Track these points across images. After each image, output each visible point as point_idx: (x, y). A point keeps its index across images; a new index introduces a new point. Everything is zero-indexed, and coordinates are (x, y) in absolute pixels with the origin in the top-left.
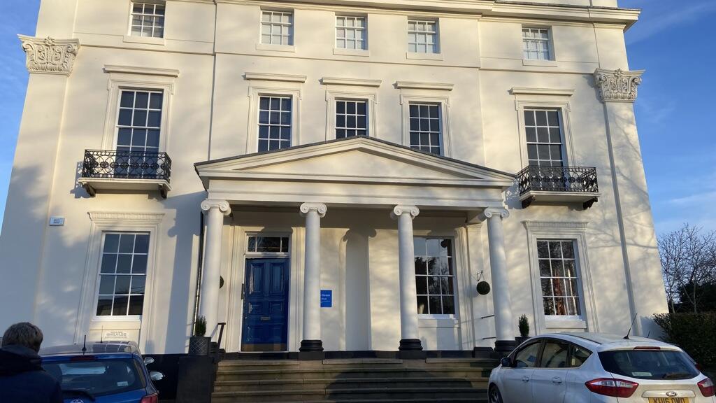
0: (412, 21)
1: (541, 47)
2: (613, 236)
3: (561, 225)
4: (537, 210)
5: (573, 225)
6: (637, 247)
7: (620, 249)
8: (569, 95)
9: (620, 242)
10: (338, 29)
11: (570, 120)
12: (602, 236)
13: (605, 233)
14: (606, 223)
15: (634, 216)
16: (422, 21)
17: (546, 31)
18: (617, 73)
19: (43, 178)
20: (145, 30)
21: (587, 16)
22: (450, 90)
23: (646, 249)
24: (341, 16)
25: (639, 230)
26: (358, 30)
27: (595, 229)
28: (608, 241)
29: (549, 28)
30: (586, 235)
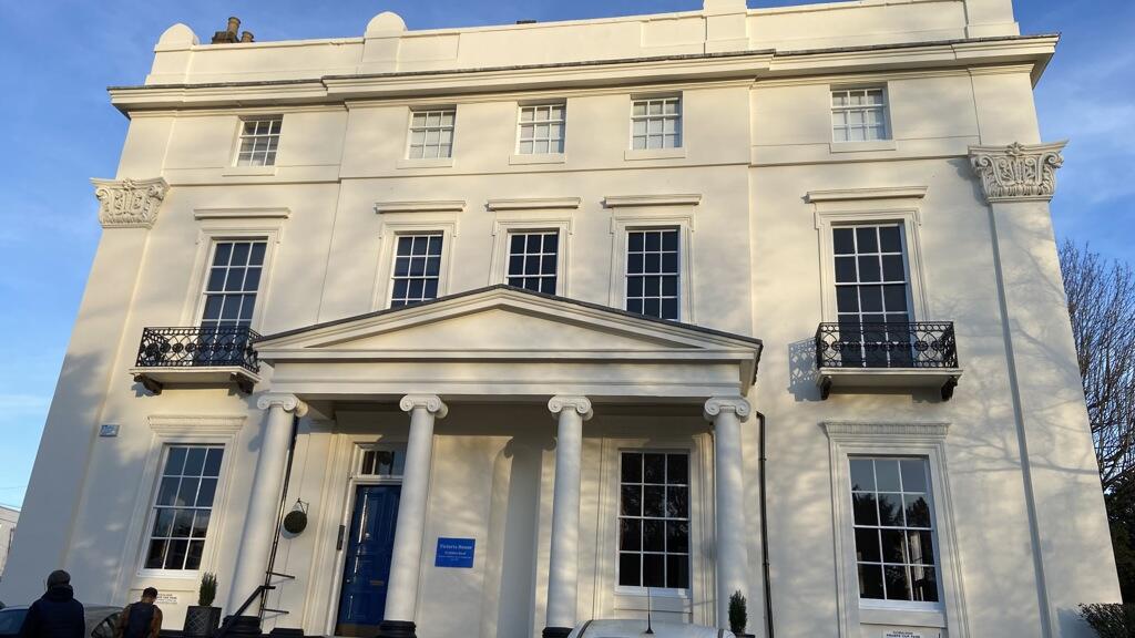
0: (640, 101)
1: (871, 120)
2: (1005, 450)
3: (896, 429)
4: (852, 401)
5: (918, 429)
6: (1054, 472)
7: (1019, 474)
8: (920, 197)
9: (1019, 461)
10: (523, 126)
11: (919, 240)
12: (982, 450)
13: (989, 445)
14: (991, 425)
15: (1050, 411)
16: (657, 99)
17: (879, 92)
18: (1013, 151)
19: (102, 369)
20: (256, 157)
21: (950, 57)
22: (696, 204)
23: (1073, 475)
24: (528, 107)
25: (1059, 438)
26: (554, 124)
27: (968, 436)
28: (993, 460)
29: (884, 85)
30: (946, 447)
